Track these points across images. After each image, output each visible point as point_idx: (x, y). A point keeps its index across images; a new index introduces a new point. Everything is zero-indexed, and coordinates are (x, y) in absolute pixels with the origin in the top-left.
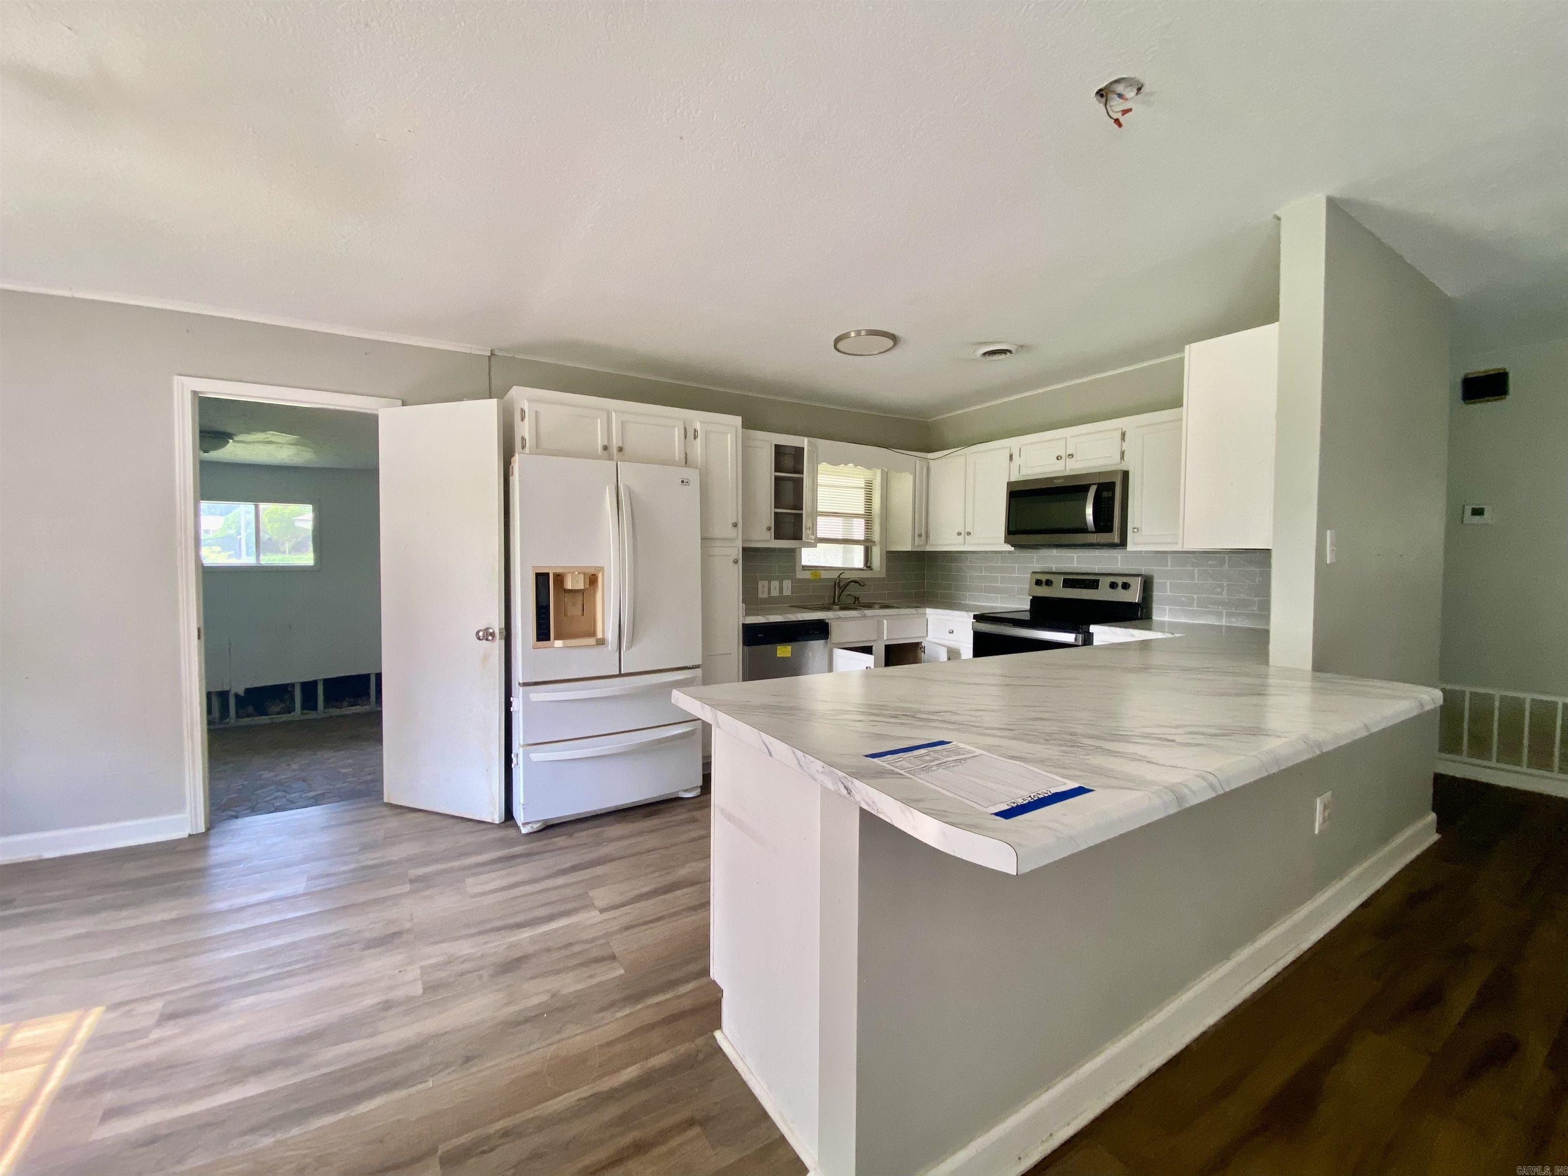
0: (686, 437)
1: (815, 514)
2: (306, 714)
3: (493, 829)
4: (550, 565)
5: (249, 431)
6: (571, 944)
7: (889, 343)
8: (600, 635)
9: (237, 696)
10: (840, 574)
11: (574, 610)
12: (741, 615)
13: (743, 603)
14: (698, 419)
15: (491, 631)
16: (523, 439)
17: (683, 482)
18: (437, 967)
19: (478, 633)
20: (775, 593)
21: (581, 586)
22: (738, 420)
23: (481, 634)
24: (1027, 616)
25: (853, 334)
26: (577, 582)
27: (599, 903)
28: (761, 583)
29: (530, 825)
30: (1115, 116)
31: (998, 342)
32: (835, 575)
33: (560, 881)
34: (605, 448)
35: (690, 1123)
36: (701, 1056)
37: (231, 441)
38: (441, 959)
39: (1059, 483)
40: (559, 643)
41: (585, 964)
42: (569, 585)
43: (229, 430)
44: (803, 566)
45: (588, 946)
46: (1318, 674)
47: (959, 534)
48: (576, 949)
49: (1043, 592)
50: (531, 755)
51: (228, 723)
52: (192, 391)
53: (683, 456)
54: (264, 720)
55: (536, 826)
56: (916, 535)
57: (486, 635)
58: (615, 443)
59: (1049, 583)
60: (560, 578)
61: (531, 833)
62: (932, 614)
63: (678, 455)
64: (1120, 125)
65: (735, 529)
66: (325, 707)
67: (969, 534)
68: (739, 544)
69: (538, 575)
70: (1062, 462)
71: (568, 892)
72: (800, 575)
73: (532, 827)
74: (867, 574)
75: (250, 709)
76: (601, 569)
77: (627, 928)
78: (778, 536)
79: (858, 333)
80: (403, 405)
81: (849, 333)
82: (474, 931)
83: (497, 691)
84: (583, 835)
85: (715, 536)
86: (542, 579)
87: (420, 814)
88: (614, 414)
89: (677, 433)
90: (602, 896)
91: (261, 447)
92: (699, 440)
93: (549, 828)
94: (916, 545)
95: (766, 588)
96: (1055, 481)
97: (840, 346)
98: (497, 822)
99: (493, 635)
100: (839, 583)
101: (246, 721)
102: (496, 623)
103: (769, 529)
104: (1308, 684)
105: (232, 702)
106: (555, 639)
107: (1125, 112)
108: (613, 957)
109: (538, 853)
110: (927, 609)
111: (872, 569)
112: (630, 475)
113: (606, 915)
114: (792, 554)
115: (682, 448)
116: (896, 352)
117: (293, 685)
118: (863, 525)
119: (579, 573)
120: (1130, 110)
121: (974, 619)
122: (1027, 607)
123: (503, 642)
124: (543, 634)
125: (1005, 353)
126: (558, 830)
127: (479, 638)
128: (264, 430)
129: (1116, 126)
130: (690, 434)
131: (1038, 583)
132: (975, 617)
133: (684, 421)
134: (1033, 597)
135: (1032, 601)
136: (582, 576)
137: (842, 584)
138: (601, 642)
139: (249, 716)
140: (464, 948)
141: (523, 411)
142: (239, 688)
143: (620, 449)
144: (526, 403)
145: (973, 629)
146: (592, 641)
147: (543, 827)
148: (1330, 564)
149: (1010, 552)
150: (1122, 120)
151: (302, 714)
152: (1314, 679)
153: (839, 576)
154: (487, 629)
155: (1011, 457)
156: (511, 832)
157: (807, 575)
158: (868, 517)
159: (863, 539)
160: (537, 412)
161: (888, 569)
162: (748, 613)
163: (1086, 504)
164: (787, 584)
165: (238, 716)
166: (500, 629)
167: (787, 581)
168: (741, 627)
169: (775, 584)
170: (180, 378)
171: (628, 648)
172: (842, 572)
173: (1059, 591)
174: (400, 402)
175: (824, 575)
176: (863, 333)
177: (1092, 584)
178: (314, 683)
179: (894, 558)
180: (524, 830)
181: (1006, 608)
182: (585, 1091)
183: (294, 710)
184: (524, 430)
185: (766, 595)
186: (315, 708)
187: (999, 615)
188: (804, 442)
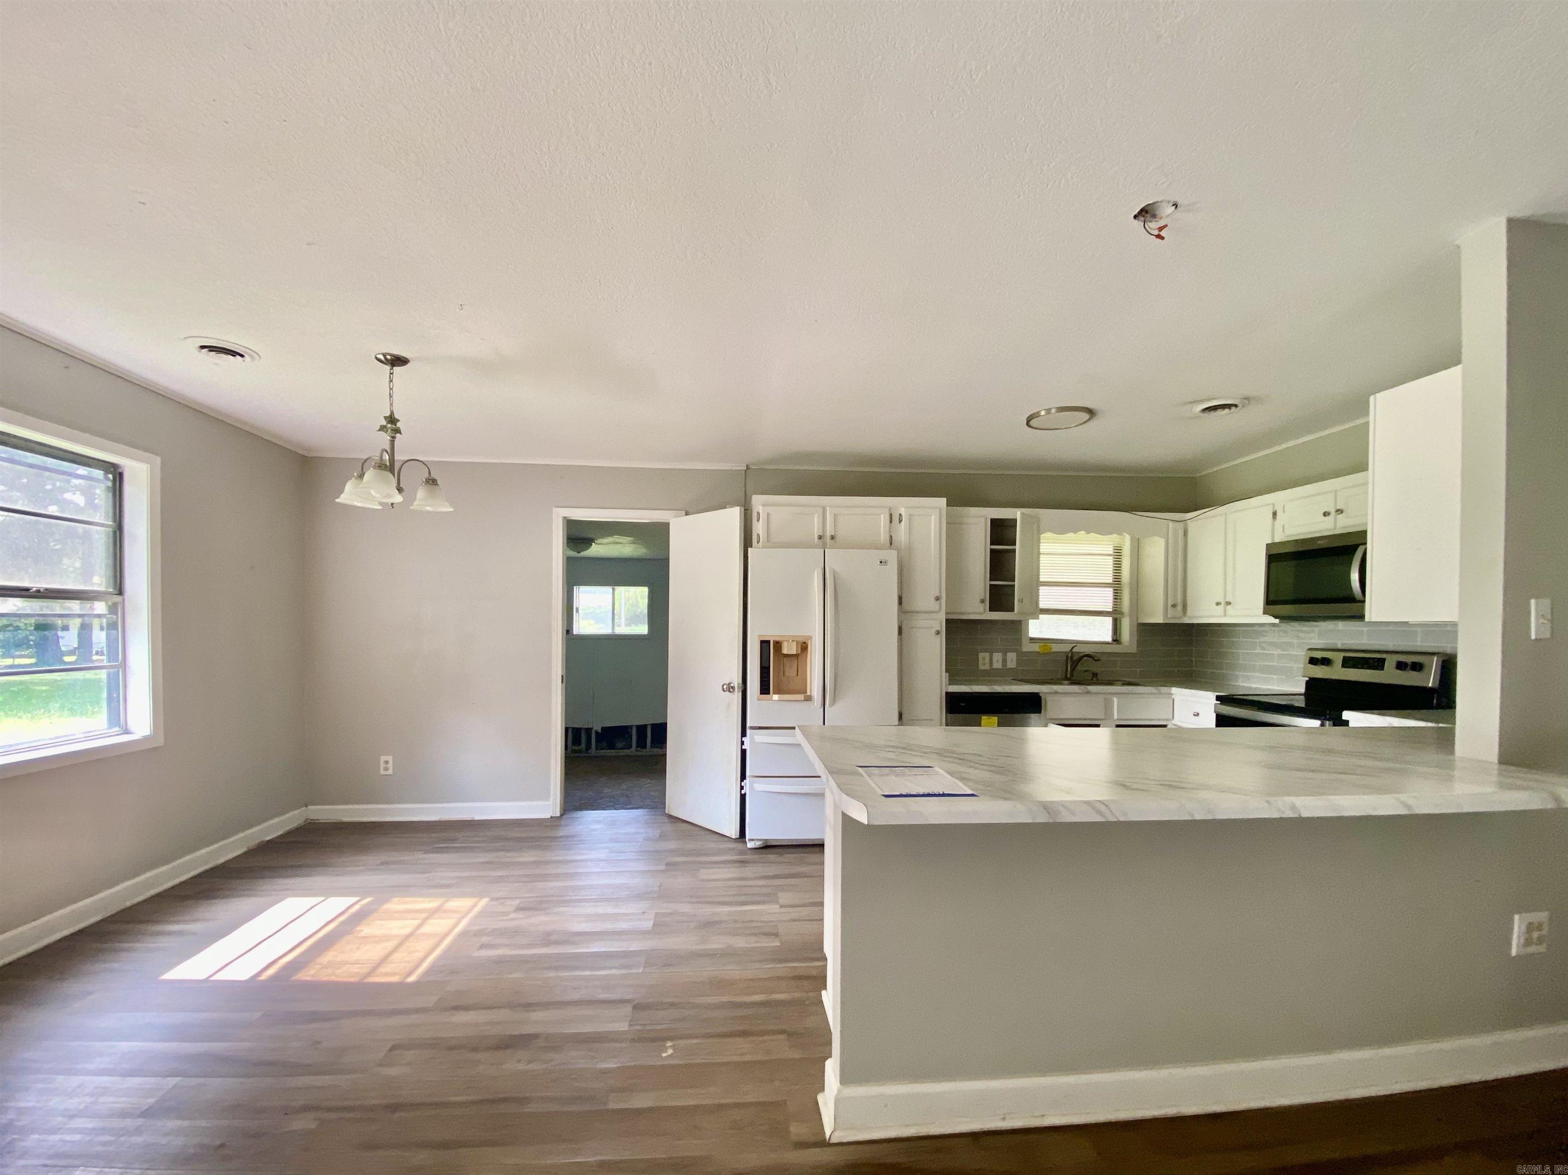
0: (891, 522)
1: (1035, 584)
2: (640, 751)
3: (731, 841)
4: (772, 634)
5: (603, 537)
6: (752, 921)
7: (1086, 416)
8: (809, 693)
9: (597, 732)
10: (1073, 647)
11: (791, 671)
12: (944, 684)
13: (946, 672)
14: (903, 505)
15: (732, 685)
16: (758, 535)
17: (881, 562)
18: (665, 915)
19: (723, 685)
20: (997, 665)
21: (794, 651)
22: (943, 501)
23: (725, 687)
24: (1300, 703)
25: (1043, 413)
26: (791, 649)
27: (781, 901)
28: (981, 655)
29: (753, 842)
30: (1156, 233)
31: (1214, 399)
32: (1066, 648)
33: (761, 883)
34: (820, 537)
35: (782, 1032)
36: (807, 1002)
37: (593, 544)
38: (669, 911)
39: (1323, 544)
40: (776, 697)
41: (755, 935)
42: (785, 651)
43: (591, 536)
44: (1032, 639)
45: (762, 925)
46: (1504, 767)
47: (1218, 604)
48: (754, 924)
49: (1320, 672)
50: (755, 785)
51: (591, 753)
52: (565, 518)
53: (888, 539)
54: (612, 752)
55: (758, 844)
56: (1169, 606)
57: (730, 688)
58: (829, 532)
59: (1326, 662)
60: (778, 645)
61: (754, 849)
62: (1179, 693)
63: (883, 537)
64: (1163, 238)
65: (937, 603)
66: (652, 747)
67: (1229, 603)
68: (942, 617)
69: (762, 642)
70: (1330, 519)
71: (765, 890)
72: (1027, 647)
73: (755, 844)
74: (1116, 648)
75: (604, 744)
76: (810, 638)
77: (794, 920)
78: (992, 609)
79: (1048, 411)
80: (687, 514)
81: (1038, 412)
82: (694, 900)
83: (736, 733)
84: (789, 857)
85: (918, 609)
86: (765, 644)
87: (686, 825)
88: (828, 509)
89: (883, 519)
90: (785, 897)
91: (612, 546)
92: (903, 523)
93: (768, 847)
94: (1169, 616)
95: (987, 661)
96: (1320, 542)
97: (1032, 423)
98: (733, 837)
99: (733, 688)
100: (1072, 657)
101: (603, 752)
102: (737, 680)
103: (983, 601)
104: (1495, 779)
105: (593, 736)
106: (773, 694)
107: (1161, 229)
108: (776, 935)
109: (755, 863)
110: (1173, 688)
111: (1121, 644)
112: (835, 560)
113: (783, 910)
114: (1017, 627)
115: (887, 529)
116: (1092, 424)
117: (631, 727)
118: (1112, 595)
119: (792, 641)
120: (1166, 226)
121: (1217, 700)
122: (1302, 689)
123: (740, 694)
124: (765, 689)
125: (1230, 408)
126: (773, 850)
127: (724, 691)
128: (612, 535)
129: (1158, 240)
130: (896, 519)
131: (1313, 661)
132: (1218, 698)
133: (890, 509)
134: (1310, 678)
135: (1307, 683)
136: (795, 643)
137: (1075, 658)
138: (809, 699)
139: (603, 749)
140: (686, 908)
141: (758, 513)
142: (597, 727)
143: (832, 538)
144: (761, 508)
145: (1215, 712)
146: (801, 697)
147: (761, 846)
148: (1536, 639)
149: (1274, 625)
150: (1163, 233)
151: (636, 751)
152: (1500, 774)
153: (1072, 649)
154: (729, 684)
155: (1275, 514)
156: (740, 846)
157: (1036, 648)
158: (1116, 585)
159: (1111, 610)
160: (768, 514)
161: (1140, 643)
162: (952, 681)
163: (1350, 570)
164: (1012, 658)
165: (597, 749)
166: (738, 684)
167: (1012, 654)
168: (944, 694)
169: (997, 657)
170: (557, 509)
171: (831, 706)
172: (1074, 645)
173: (1337, 672)
174: (684, 513)
175: (1056, 648)
176: (1053, 411)
177: (1377, 664)
178: (645, 726)
179: (1146, 631)
180: (750, 845)
181: (1262, 690)
182: (725, 999)
183: (631, 747)
184: (759, 528)
185: (987, 667)
186: (645, 747)
187: (1250, 698)
188: (1017, 514)
